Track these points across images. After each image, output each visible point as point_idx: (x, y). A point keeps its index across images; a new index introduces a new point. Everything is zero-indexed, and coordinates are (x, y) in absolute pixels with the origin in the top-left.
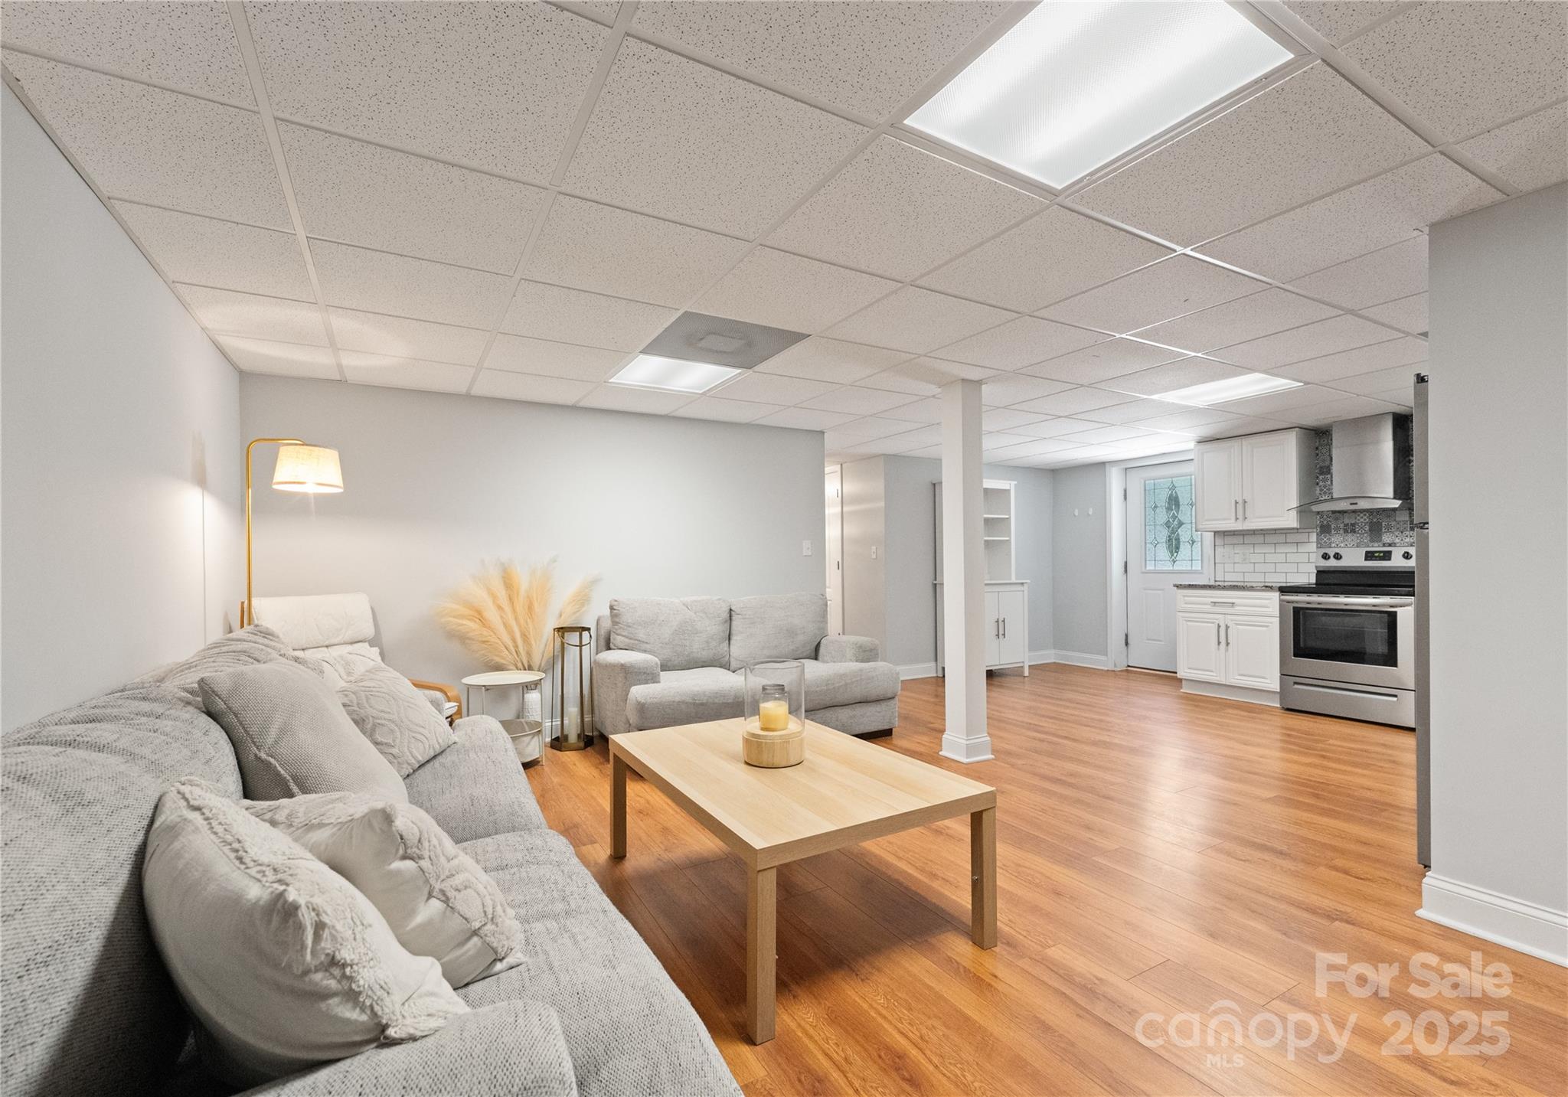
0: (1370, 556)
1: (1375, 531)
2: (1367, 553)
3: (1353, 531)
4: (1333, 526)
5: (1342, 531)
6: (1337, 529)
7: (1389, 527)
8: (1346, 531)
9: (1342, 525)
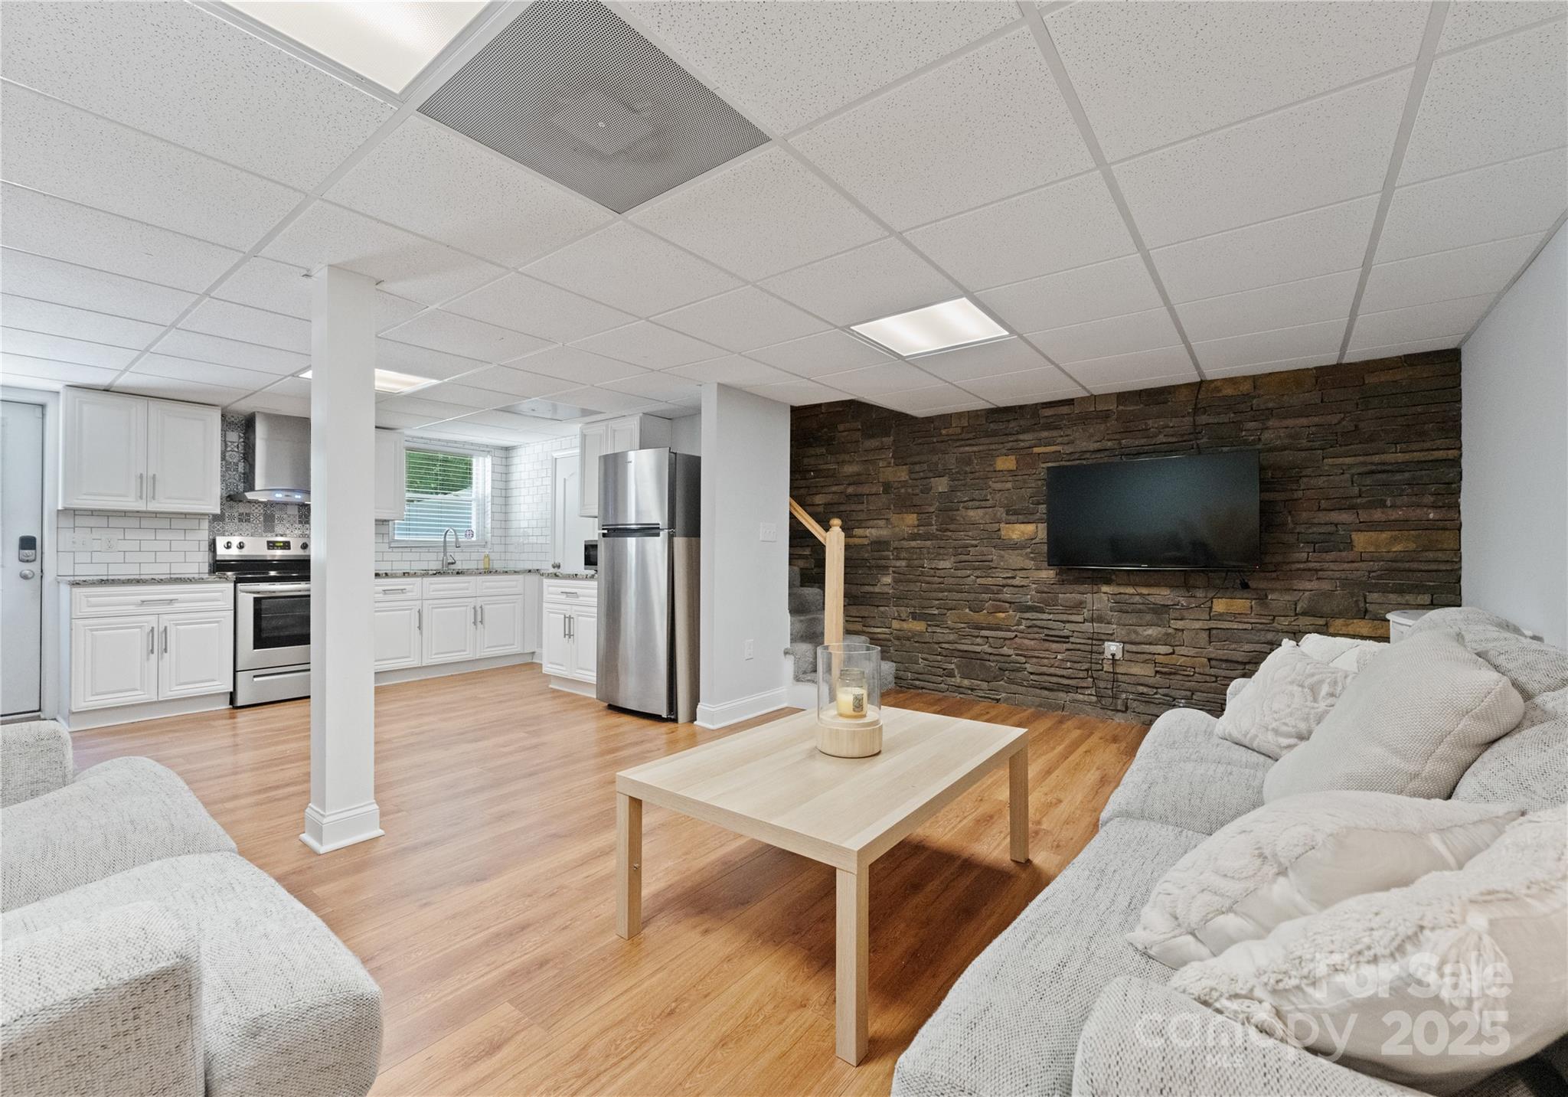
0: (272, 545)
1: (269, 522)
2: (268, 542)
3: (248, 521)
4: (226, 514)
5: (236, 520)
6: (231, 518)
7: (281, 519)
8: (240, 520)
9: (236, 515)
